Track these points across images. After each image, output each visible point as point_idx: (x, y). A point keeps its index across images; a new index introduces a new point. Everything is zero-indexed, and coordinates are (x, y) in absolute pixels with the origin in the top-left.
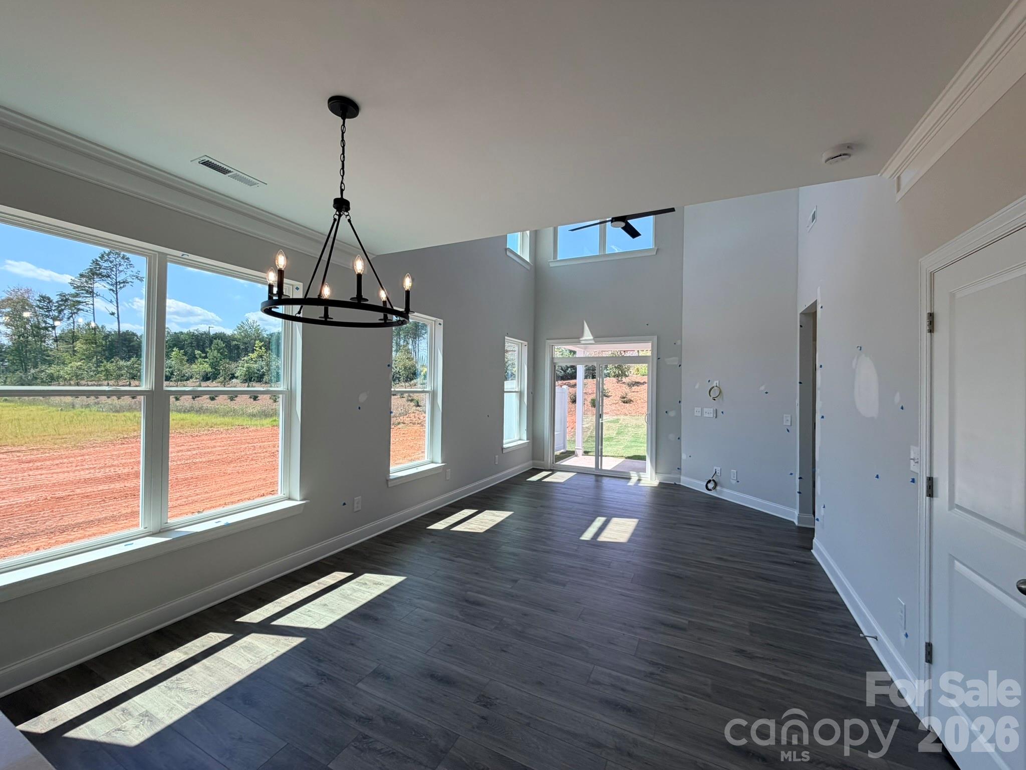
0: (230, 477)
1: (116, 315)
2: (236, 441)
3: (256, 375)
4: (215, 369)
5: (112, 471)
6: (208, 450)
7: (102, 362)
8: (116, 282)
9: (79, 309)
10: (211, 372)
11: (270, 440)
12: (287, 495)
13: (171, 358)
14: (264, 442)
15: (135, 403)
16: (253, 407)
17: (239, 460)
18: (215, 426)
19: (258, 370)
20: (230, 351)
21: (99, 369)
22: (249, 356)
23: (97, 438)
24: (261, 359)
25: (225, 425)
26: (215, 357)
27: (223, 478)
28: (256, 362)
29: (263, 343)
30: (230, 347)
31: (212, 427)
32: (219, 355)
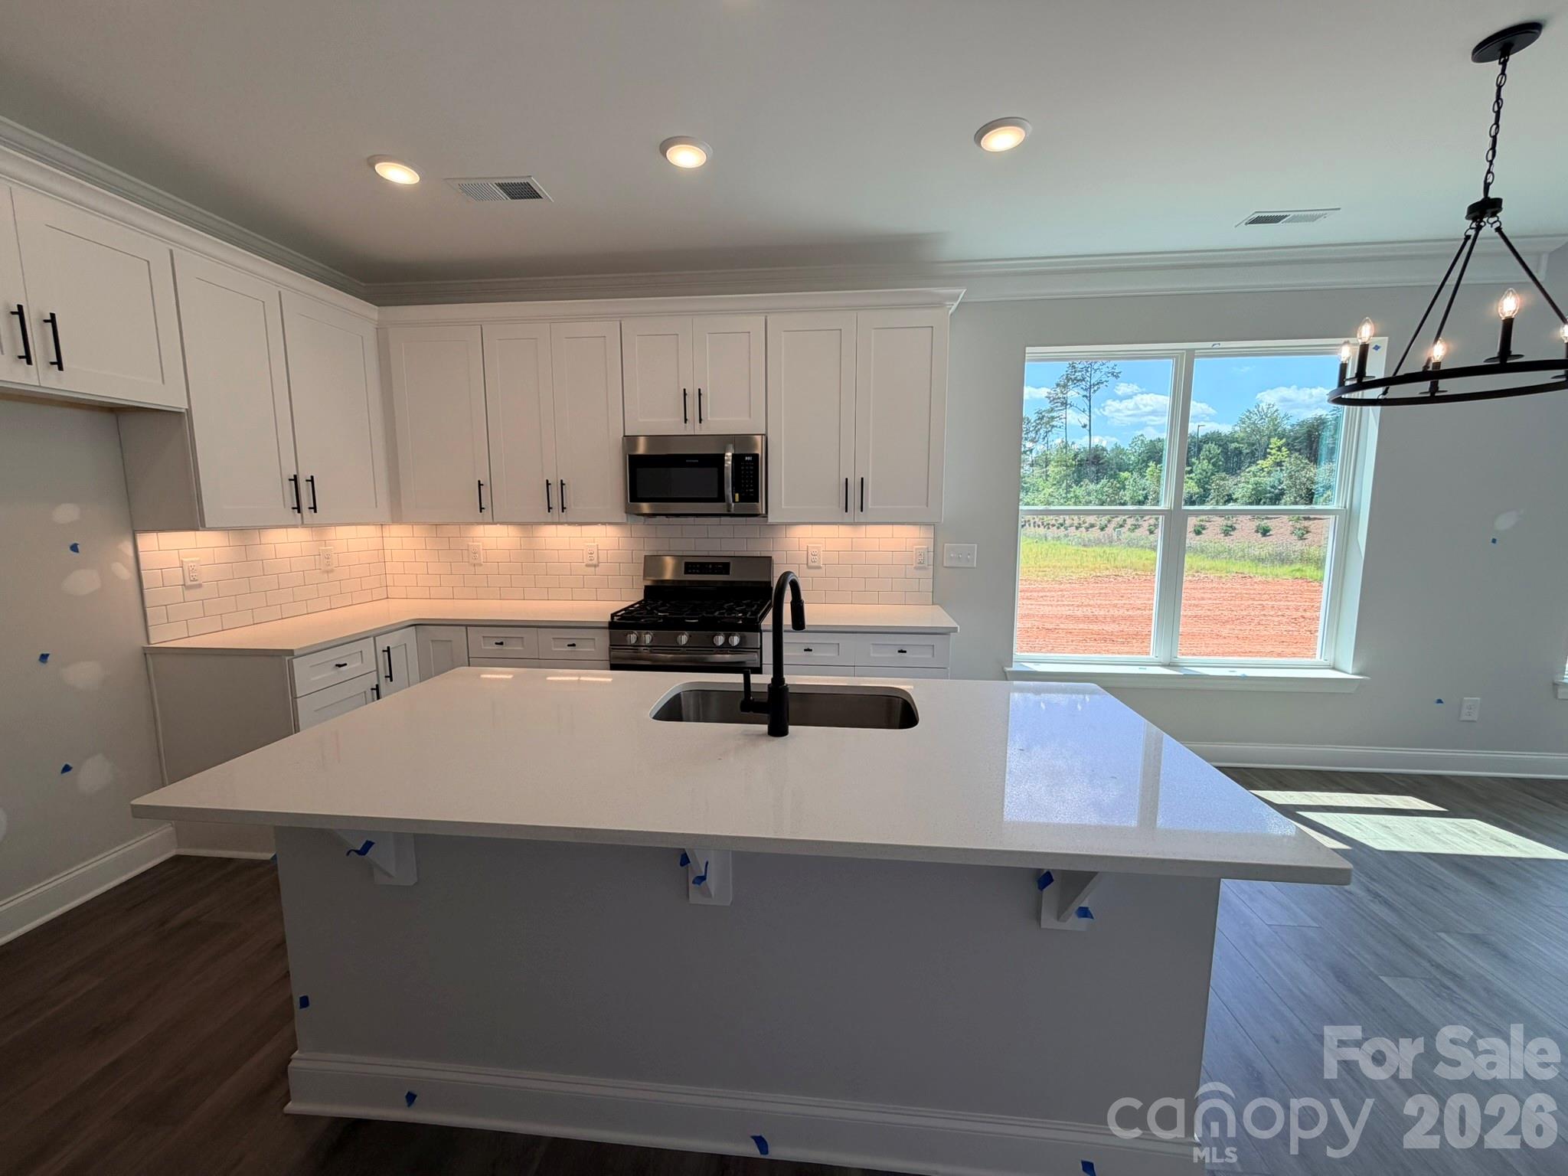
0: (1226, 641)
1: (1088, 427)
2: (1234, 595)
3: (1268, 495)
4: (1203, 487)
5: (1090, 611)
6: (1193, 602)
7: (1072, 487)
8: (1091, 386)
9: (1053, 426)
10: (1198, 493)
11: (1289, 599)
12: (1330, 662)
13: (1145, 476)
14: (1280, 601)
15: (1104, 536)
16: (1260, 546)
17: (1238, 621)
18: (1203, 572)
19: (1273, 487)
20: (1227, 459)
21: (1069, 496)
22: (1258, 464)
23: (1072, 574)
24: (1278, 468)
25: (1217, 570)
26: (1204, 470)
27: (1216, 641)
28: (1269, 473)
29: (1284, 440)
30: (1226, 453)
31: (1198, 572)
32: (1211, 467)
